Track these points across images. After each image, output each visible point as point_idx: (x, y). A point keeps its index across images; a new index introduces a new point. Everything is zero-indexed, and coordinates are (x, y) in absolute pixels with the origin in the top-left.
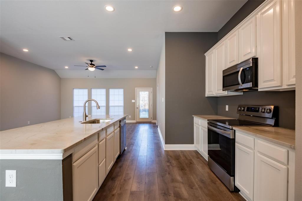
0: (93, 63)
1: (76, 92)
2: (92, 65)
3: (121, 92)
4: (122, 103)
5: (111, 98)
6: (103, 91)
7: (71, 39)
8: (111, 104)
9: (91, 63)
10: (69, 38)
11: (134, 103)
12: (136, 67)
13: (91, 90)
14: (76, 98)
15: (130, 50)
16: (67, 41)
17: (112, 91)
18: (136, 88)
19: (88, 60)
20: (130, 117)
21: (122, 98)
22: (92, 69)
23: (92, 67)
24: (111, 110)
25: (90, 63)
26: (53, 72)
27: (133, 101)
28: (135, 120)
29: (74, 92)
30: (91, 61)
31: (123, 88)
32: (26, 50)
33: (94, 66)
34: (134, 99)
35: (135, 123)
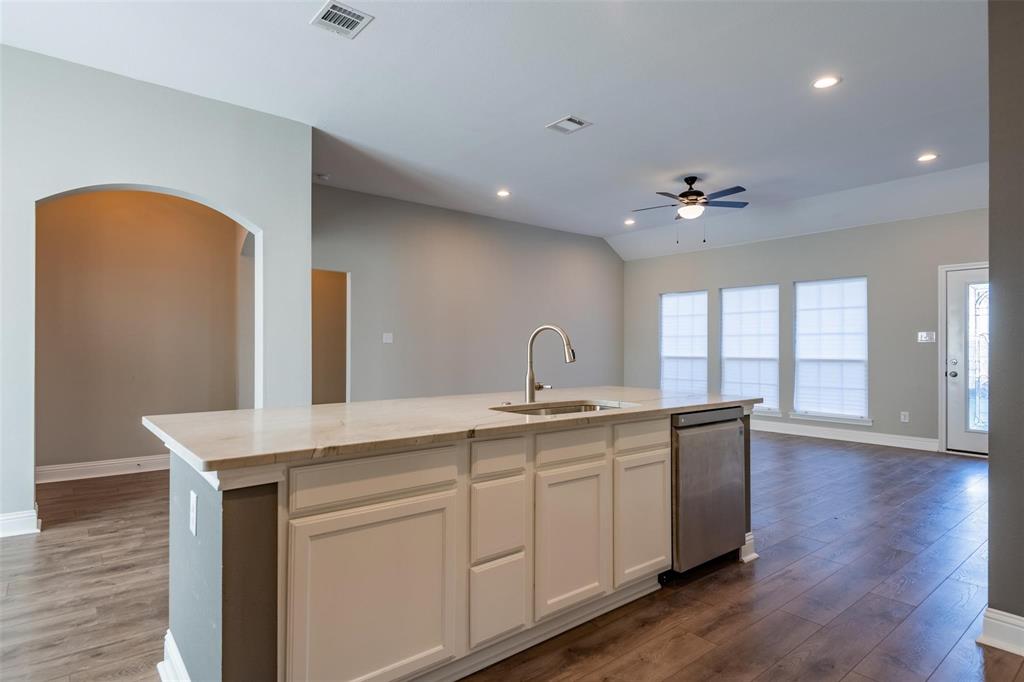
0: (696, 186)
1: (671, 305)
2: (691, 195)
3: (852, 294)
4: (857, 348)
5: (804, 323)
6: (768, 297)
7: (580, 123)
8: (804, 349)
9: (691, 188)
10: (570, 120)
11: (932, 347)
12: (927, 158)
13: (721, 295)
14: (668, 328)
15: (825, 82)
16: (572, 132)
17: (806, 293)
18: (942, 269)
19: (678, 179)
20: (905, 417)
21: (856, 320)
22: (691, 212)
23: (694, 202)
24: (804, 376)
25: (685, 187)
26: (599, 244)
27: (922, 337)
28: (934, 435)
29: (664, 306)
30: (691, 180)
31: (865, 276)
32: (503, 193)
33: (701, 199)
34: (932, 327)
35: (939, 454)
